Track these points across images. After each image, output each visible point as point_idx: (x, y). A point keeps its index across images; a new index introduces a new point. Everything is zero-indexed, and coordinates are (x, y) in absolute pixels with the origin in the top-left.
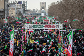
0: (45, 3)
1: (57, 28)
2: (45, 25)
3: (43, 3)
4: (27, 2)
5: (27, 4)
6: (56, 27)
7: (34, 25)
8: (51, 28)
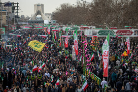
0: (42, 5)
1: (135, 34)
2: (117, 30)
3: (38, 5)
4: (18, 4)
5: (18, 7)
6: (133, 34)
7: (100, 31)
8: (125, 35)
